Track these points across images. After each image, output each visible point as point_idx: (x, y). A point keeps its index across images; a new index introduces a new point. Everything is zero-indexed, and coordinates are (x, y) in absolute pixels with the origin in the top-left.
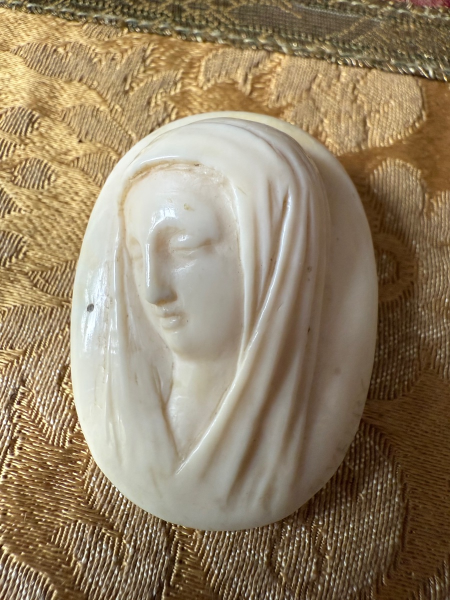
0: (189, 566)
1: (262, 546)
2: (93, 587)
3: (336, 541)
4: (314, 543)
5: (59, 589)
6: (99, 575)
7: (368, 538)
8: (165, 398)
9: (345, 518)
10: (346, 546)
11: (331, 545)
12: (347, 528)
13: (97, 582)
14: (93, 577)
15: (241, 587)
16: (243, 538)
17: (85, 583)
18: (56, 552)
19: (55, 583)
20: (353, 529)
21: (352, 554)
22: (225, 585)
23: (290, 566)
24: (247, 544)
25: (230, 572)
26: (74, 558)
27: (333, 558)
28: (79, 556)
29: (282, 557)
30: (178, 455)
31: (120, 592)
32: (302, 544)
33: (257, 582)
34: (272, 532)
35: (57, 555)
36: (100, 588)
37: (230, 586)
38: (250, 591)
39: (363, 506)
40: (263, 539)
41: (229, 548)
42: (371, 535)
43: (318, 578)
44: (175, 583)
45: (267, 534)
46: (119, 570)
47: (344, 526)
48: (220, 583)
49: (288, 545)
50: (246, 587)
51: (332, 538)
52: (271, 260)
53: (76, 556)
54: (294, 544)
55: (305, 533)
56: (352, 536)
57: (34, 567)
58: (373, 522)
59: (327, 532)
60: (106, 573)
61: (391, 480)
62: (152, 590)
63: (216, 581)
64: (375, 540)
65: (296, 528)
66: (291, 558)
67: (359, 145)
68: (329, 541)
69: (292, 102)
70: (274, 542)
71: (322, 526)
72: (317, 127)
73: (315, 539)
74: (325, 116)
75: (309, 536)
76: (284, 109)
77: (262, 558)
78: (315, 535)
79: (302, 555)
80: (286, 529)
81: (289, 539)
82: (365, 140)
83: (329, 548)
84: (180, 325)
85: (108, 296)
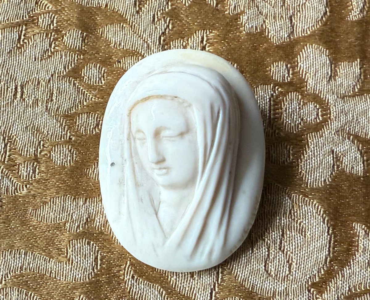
0: (226, 274)
1: (261, 262)
2: (182, 288)
3: (297, 257)
4: (286, 259)
5: (165, 290)
6: (184, 283)
7: (313, 253)
9: (301, 246)
10: (302, 258)
11: (295, 258)
12: (302, 250)
13: (183, 286)
14: (181, 284)
15: (253, 281)
16: (251, 260)
17: (178, 287)
18: (160, 275)
19: (163, 288)
20: (305, 250)
21: (305, 261)
22: (246, 280)
23: (276, 270)
24: (253, 262)
25: (247, 275)
27: (296, 264)
28: (172, 275)
29: (271, 266)
31: (196, 289)
32: (280, 259)
33: (261, 278)
34: (265, 255)
36: (185, 288)
37: (248, 280)
38: (258, 282)
39: (309, 239)
40: (261, 259)
41: (245, 264)
42: (314, 252)
43: (290, 273)
44: (221, 282)
45: (262, 257)
46: (193, 279)
47: (300, 250)
48: (243, 280)
49: (274, 261)
50: (256, 280)
51: (295, 255)
53: (171, 276)
54: (276, 260)
55: (281, 255)
56: (305, 253)
57: (151, 282)
58: (315, 246)
59: (292, 253)
60: (187, 281)
61: (323, 225)
62: (211, 286)
63: (241, 279)
64: (316, 254)
65: (276, 253)
66: (276, 266)
67: (289, 36)
68: (294, 257)
69: (244, 9)
70: (267, 260)
71: (289, 251)
72: (262, 26)
73: (286, 257)
74: (266, 18)
75: (284, 256)
76: (240, 15)
77: (262, 267)
78: (286, 255)
79: (281, 264)
80: (272, 254)
81: (274, 258)
82: (292, 32)
83: (294, 260)
84: (167, 173)
85: (123, 158)
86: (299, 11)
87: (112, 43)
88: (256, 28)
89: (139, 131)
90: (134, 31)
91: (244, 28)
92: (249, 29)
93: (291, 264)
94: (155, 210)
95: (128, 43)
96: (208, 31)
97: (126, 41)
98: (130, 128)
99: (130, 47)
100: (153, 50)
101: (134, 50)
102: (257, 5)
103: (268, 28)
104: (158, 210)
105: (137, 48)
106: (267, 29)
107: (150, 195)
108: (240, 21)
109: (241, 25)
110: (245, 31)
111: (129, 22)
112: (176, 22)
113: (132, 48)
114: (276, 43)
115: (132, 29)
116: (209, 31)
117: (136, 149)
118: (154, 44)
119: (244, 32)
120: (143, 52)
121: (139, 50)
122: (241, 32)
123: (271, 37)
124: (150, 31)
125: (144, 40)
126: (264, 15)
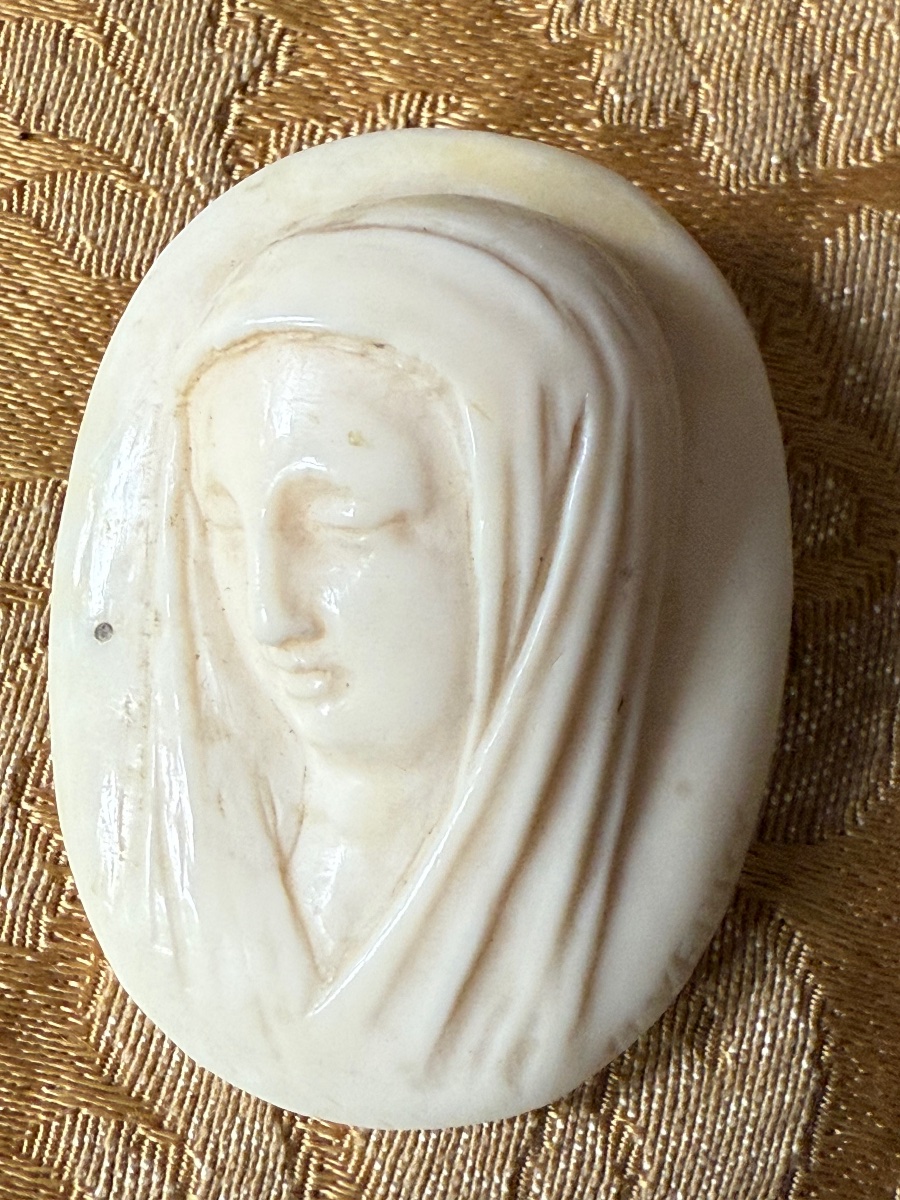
1: (498, 1162)
3: (663, 1153)
4: (614, 1155)
7: (734, 1145)
8: (286, 847)
9: (686, 1104)
10: (683, 1160)
11: (651, 1159)
12: (688, 1123)
16: (456, 1146)
18: (35, 1175)
20: (703, 1127)
21: (696, 1176)
24: (464, 1159)
26: (77, 1188)
27: (654, 1186)
28: (88, 1183)
29: (541, 1184)
30: (318, 973)
32: (588, 1157)
34: (521, 1133)
35: (39, 1181)
39: (728, 1078)
40: (502, 1148)
41: (425, 1166)
42: (741, 1139)
45: (509, 1137)
47: (683, 1121)
49: (557, 1160)
51: (654, 1144)
52: (541, 559)
53: (82, 1184)
54: (568, 1157)
55: (596, 1135)
56: (699, 1141)
58: (748, 1111)
59: (643, 1132)
61: (796, 1023)
64: (749, 1149)
65: (574, 1125)
66: (562, 1186)
67: (788, 162)
68: (647, 1152)
69: (615, 22)
70: (526, 1153)
71: (634, 1121)
72: (679, 104)
73: (616, 1147)
74: (706, 72)
75: (605, 1141)
76: (592, 44)
77: (498, 1187)
78: (618, 1139)
79: (586, 1180)
80: (553, 1126)
81: (559, 1148)
82: (807, 146)
83: (646, 1166)
84: (331, 692)
85: (147, 605)
86: (854, 57)
87: (11, 106)
88: (653, 111)
89: (217, 489)
90: (114, 65)
91: (601, 107)
92: (621, 111)
93: (633, 1181)
94: (279, 851)
95: (81, 112)
96: (441, 98)
97: (73, 103)
98: (187, 470)
99: (84, 133)
100: (186, 155)
101: (101, 149)
102: (673, 12)
103: (705, 118)
104: (291, 854)
105: (115, 139)
106: (699, 119)
107: (259, 780)
108: (587, 72)
109: (589, 91)
110: (600, 116)
111: (103, 20)
112: (312, 44)
113: (94, 137)
114: (727, 188)
115: (106, 55)
116: (447, 101)
117: (205, 567)
118: (190, 131)
119: (597, 122)
120: (137, 161)
121: (122, 149)
122: (581, 122)
123: (710, 158)
124: (186, 72)
125: (154, 109)
126: (697, 57)
